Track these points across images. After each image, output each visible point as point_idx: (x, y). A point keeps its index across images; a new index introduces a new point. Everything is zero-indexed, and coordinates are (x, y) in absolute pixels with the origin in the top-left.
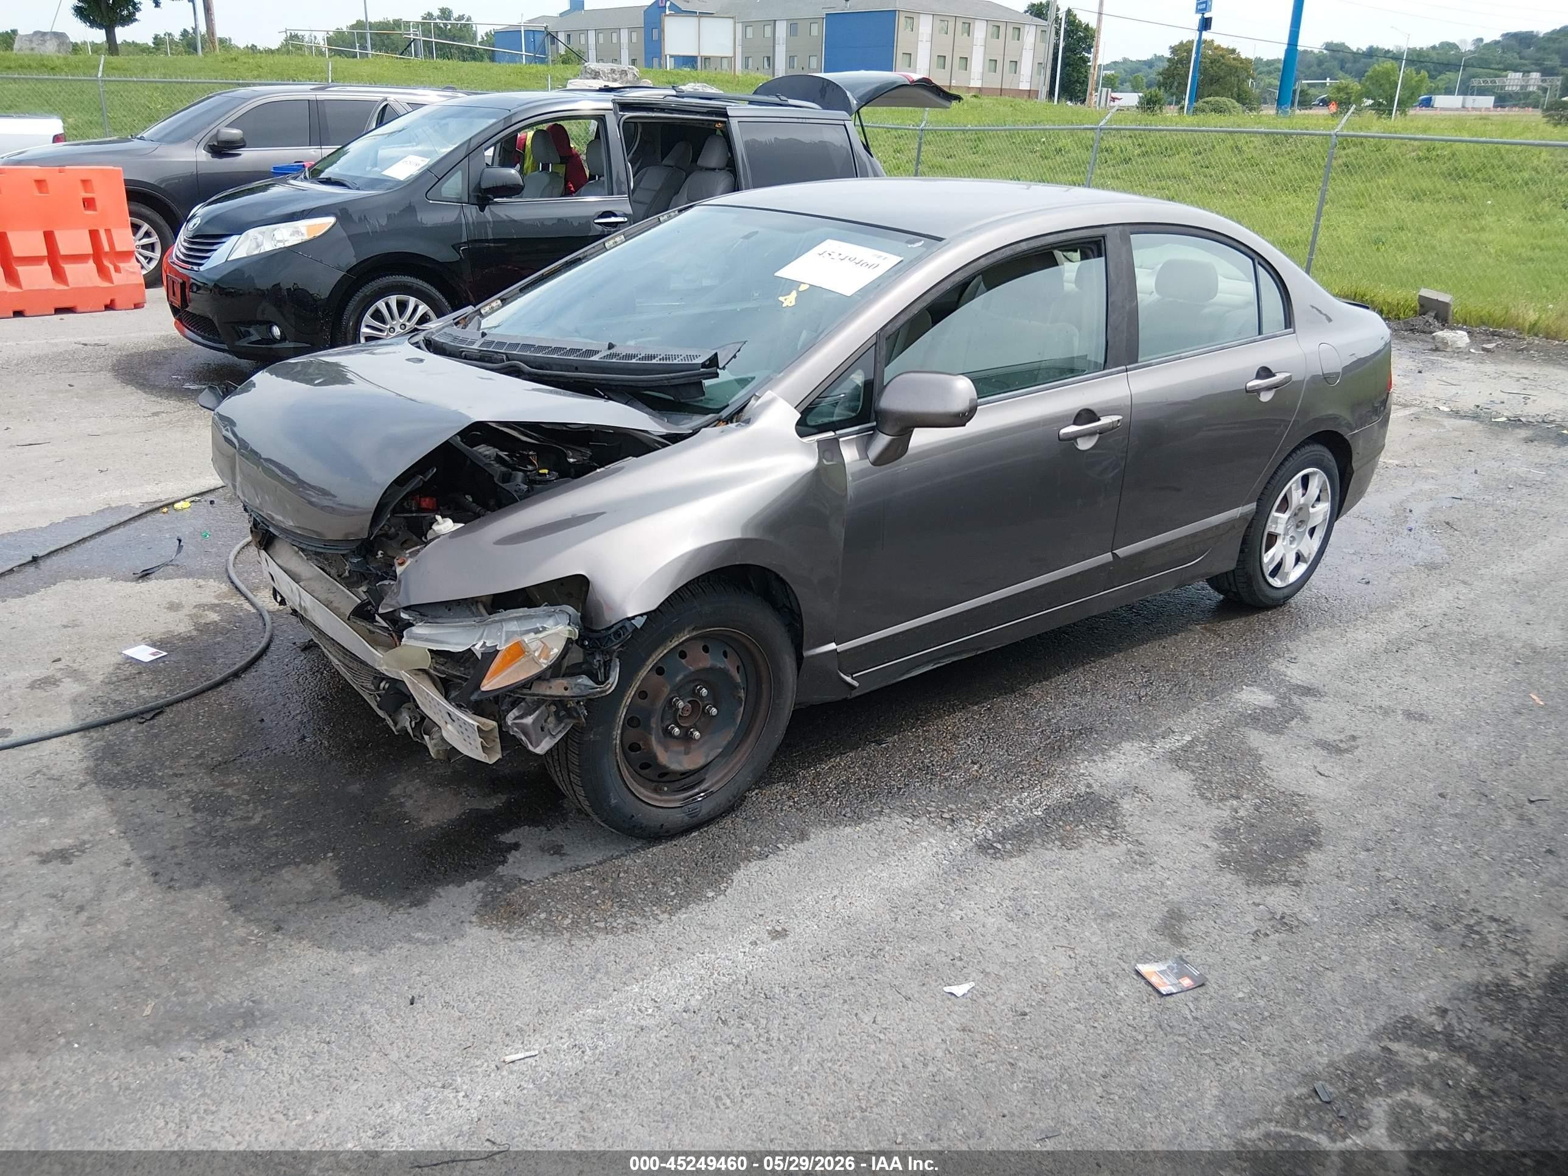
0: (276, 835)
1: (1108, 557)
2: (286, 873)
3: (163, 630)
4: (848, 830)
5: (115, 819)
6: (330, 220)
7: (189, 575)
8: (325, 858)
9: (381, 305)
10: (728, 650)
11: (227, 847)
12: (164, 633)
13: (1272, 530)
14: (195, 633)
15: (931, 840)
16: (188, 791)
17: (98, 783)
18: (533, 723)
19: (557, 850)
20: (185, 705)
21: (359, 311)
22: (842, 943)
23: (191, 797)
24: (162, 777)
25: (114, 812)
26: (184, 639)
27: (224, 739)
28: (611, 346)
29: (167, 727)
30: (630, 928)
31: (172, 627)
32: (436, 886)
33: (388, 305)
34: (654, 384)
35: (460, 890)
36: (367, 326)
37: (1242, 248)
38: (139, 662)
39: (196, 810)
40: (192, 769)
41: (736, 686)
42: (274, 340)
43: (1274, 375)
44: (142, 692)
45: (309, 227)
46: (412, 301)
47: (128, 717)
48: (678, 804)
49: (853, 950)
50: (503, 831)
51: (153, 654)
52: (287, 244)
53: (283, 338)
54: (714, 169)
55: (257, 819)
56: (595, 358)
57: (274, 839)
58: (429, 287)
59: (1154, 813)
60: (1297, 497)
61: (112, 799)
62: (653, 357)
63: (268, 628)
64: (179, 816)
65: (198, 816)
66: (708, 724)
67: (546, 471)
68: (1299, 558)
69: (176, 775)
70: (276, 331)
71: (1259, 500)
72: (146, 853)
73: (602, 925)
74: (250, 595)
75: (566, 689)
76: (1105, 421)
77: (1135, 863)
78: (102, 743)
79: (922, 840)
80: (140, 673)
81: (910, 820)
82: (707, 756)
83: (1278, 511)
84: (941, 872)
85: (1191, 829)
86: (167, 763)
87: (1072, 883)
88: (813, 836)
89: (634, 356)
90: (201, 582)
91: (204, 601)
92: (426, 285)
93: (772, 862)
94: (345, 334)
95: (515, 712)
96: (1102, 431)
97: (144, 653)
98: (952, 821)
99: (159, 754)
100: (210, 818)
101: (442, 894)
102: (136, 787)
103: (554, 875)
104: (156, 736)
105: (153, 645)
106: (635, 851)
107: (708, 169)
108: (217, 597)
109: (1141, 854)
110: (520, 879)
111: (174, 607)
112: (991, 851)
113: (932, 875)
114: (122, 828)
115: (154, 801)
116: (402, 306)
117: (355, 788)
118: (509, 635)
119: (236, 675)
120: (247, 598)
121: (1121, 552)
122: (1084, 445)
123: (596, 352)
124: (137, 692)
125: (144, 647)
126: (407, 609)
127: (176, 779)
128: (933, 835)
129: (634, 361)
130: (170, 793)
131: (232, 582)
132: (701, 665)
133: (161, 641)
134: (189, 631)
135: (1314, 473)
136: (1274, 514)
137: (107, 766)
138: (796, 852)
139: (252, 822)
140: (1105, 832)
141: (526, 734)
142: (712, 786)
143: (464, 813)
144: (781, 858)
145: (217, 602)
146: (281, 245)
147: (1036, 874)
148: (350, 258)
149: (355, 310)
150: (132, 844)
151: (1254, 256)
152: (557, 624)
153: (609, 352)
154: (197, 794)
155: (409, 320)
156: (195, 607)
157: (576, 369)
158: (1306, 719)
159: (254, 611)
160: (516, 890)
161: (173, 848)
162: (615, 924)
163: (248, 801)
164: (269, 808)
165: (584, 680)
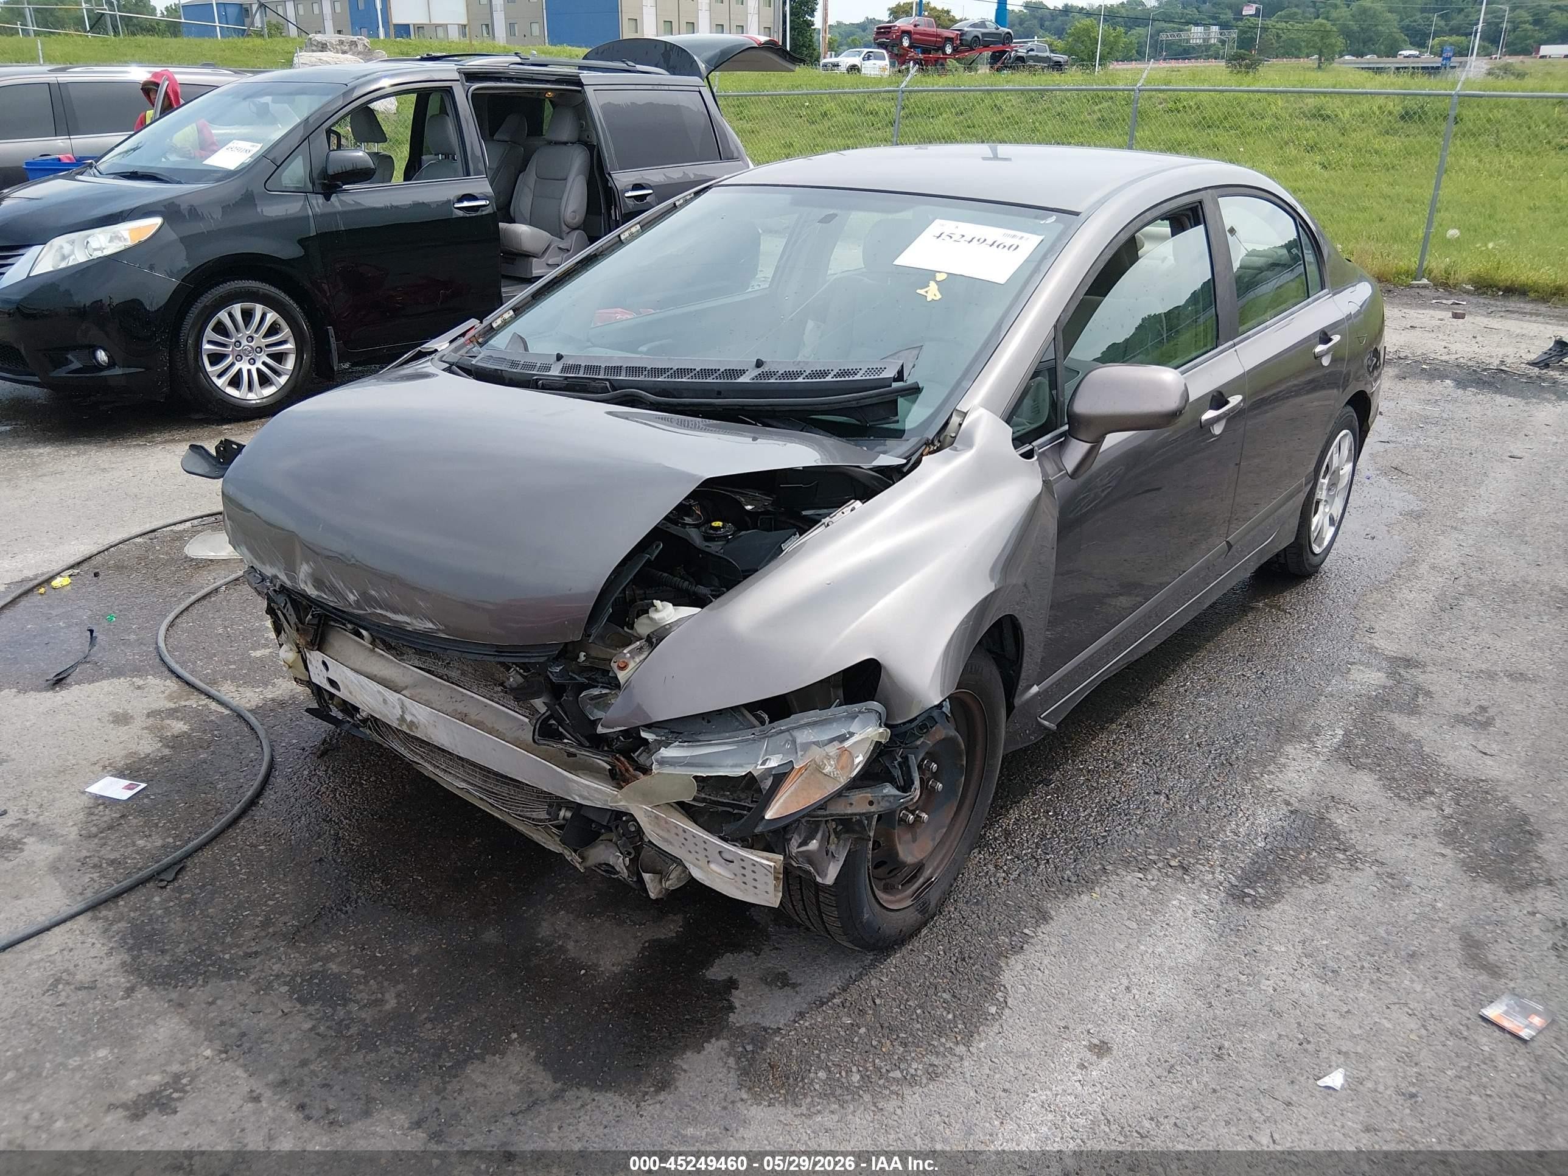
0: (430, 1020)
1: (1223, 546)
2: (475, 1072)
3: (124, 753)
4: (1085, 898)
5: (202, 1033)
6: (157, 221)
7: (117, 672)
8: (511, 1042)
9: (223, 315)
11: (375, 1049)
12: (127, 757)
13: (1319, 497)
14: (167, 752)
15: (1179, 896)
16: (277, 976)
17: (150, 983)
18: (818, 849)
19: (782, 981)
20: (207, 853)
21: (199, 326)
22: (1175, 1047)
23: (285, 984)
24: (231, 961)
25: (194, 1023)
26: (156, 762)
27: (285, 894)
28: (759, 364)
29: (200, 888)
30: (933, 1075)
31: (133, 747)
32: (672, 1057)
33: (231, 315)
34: (837, 406)
35: (701, 1057)
36: (209, 342)
37: (1285, 206)
38: (115, 801)
39: (303, 1001)
40: (267, 943)
42: (99, 367)
43: (1331, 339)
44: (141, 843)
45: (131, 231)
46: (259, 309)
47: (142, 882)
48: (909, 902)
49: (1194, 1054)
50: (707, 963)
51: (129, 788)
52: (107, 252)
53: (111, 364)
54: (565, 143)
55: (391, 1003)
56: (743, 379)
57: (429, 1026)
58: (277, 291)
59: (1370, 824)
60: (1334, 460)
61: (181, 1005)
62: (825, 373)
63: (262, 734)
64: (284, 1014)
65: (311, 1009)
67: (720, 524)
68: (1331, 522)
69: (248, 955)
70: (102, 356)
72: (271, 1077)
73: (897, 1074)
74: (213, 691)
75: (871, 803)
76: (1233, 402)
77: (1393, 887)
78: (123, 925)
79: (1169, 900)
80: (123, 816)
81: (1141, 876)
82: (933, 839)
84: (1216, 936)
85: (1415, 837)
86: (228, 939)
87: (1352, 924)
88: (1053, 913)
89: (801, 373)
90: (139, 682)
91: (155, 706)
92: (273, 289)
93: (1031, 954)
94: (185, 352)
95: (796, 838)
96: (1232, 415)
97: (116, 789)
98: (1186, 870)
99: (210, 927)
100: (329, 1011)
101: (685, 1067)
102: (206, 983)
103: (802, 1015)
104: (193, 902)
105: (121, 775)
106: (873, 965)
107: (557, 143)
108: (170, 698)
109: (1391, 876)
110: (765, 1029)
111: (121, 719)
112: (1247, 900)
113: (1206, 939)
114: (218, 1044)
115: (241, 998)
116: (248, 315)
117: (491, 935)
118: (807, 747)
119: (253, 802)
120: (209, 696)
121: (1232, 539)
122: (1218, 432)
123: (743, 372)
124: (134, 844)
125: (109, 780)
126: (649, 727)
127: (253, 961)
128: (1177, 890)
129: (800, 380)
130: (256, 982)
131: (178, 677)
133: (128, 767)
134: (158, 750)
135: (1346, 435)
136: (1321, 480)
137: (149, 957)
138: (1048, 935)
139: (388, 1007)
140: (1341, 856)
141: (811, 863)
142: (935, 871)
143: (644, 948)
144: (1038, 948)
145: (172, 706)
146: (99, 254)
147: (1310, 920)
148: (183, 263)
149: (193, 326)
150: (245, 1066)
151: (1293, 213)
152: (864, 727)
153: (760, 371)
154: (293, 979)
155: (257, 331)
156: (148, 715)
157: (719, 394)
158: (1428, 694)
159: (227, 712)
160: (770, 1044)
161: (304, 1063)
162: (913, 1071)
163: (365, 977)
164: (398, 982)
165: (889, 790)
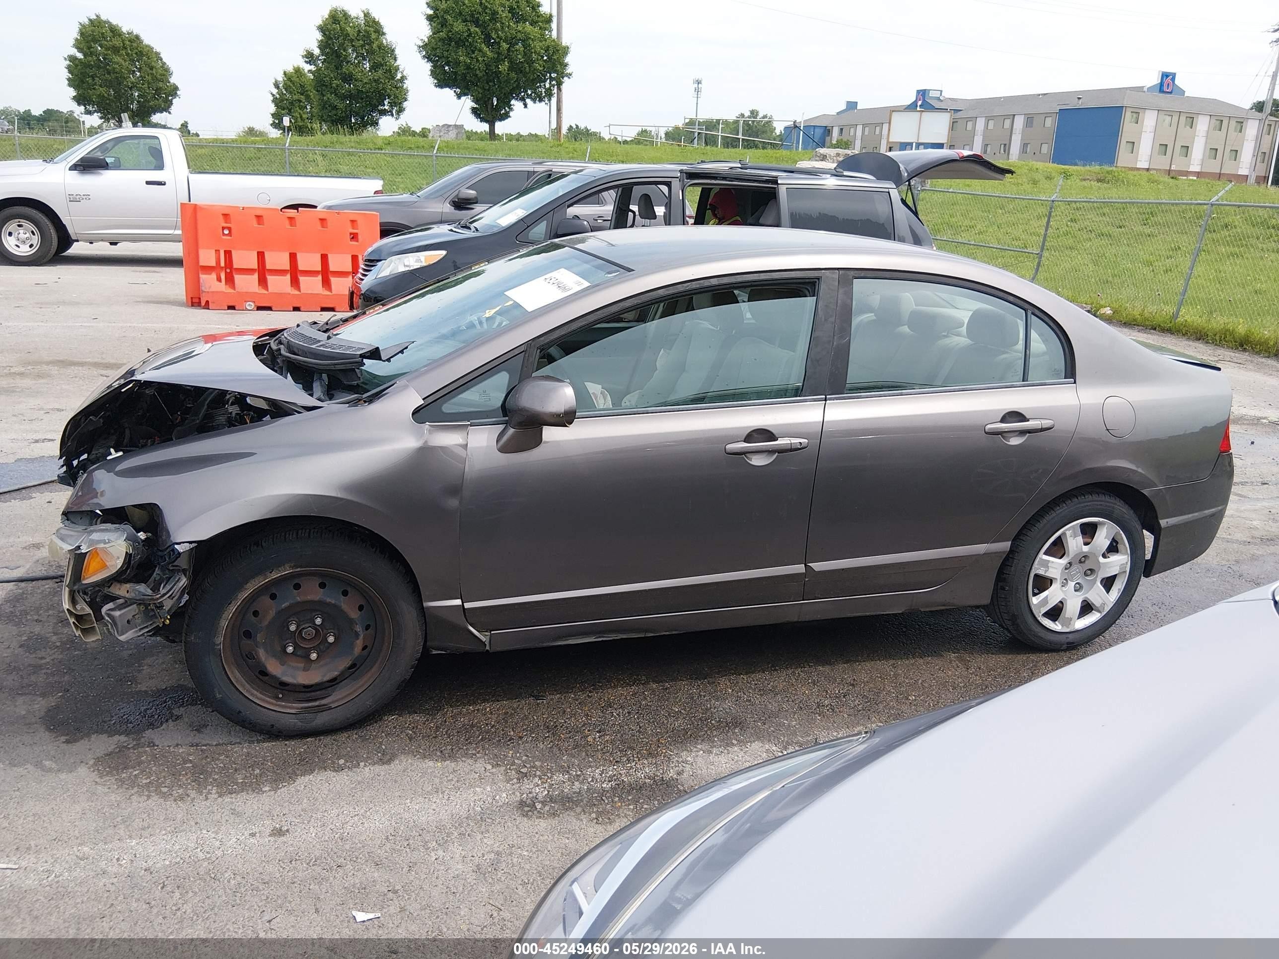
1: (800, 568)
4: (430, 763)
6: (445, 252)
10: (349, 589)
13: (1041, 572)
18: (120, 616)
30: (181, 798)
37: (1011, 298)
41: (351, 622)
43: (1028, 421)
48: (294, 712)
60: (1075, 543)
62: (341, 347)
66: (324, 649)
68: (1087, 608)
71: (1017, 539)
73: (166, 790)
75: (128, 592)
76: (782, 442)
83: (1046, 553)
95: (111, 605)
96: (781, 451)
118: (92, 543)
121: (817, 566)
122: (758, 461)
129: (329, 349)
132: (309, 598)
135: (1102, 524)
136: (1042, 556)
138: (369, 771)
142: (333, 702)
146: (407, 269)
151: (1026, 306)
152: (118, 539)
162: (174, 792)
